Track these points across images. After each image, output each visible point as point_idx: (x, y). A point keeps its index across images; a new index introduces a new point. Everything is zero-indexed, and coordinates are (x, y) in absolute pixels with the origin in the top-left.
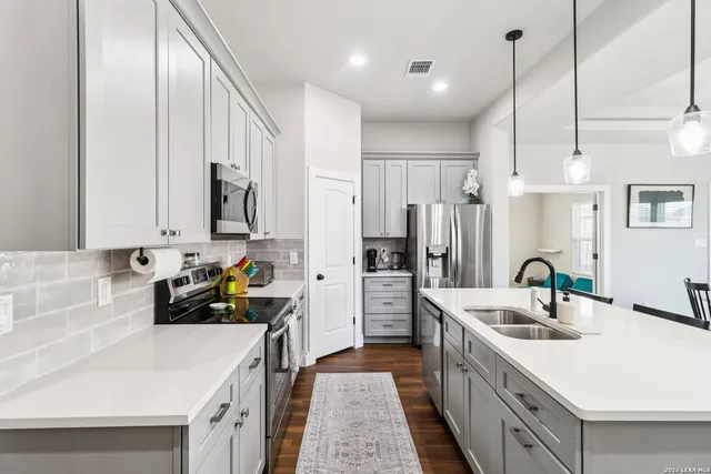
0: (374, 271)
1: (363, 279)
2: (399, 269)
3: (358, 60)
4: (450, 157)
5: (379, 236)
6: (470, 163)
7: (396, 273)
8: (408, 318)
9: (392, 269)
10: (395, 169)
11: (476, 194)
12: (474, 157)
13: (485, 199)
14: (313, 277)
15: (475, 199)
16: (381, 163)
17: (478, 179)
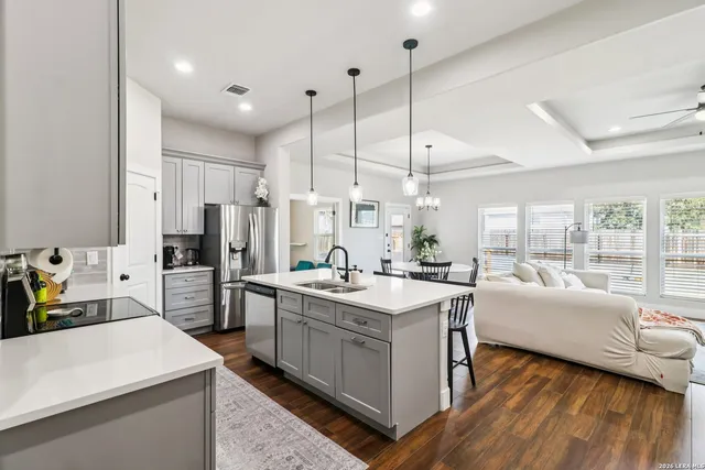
0: (171, 268)
1: (164, 276)
2: (194, 264)
3: (184, 67)
4: (242, 164)
5: (176, 233)
6: (259, 172)
7: (191, 269)
8: (209, 308)
9: (186, 265)
10: (192, 169)
11: (265, 198)
12: (262, 168)
13: (271, 202)
14: (117, 277)
15: (262, 203)
16: (178, 160)
17: (268, 188)
